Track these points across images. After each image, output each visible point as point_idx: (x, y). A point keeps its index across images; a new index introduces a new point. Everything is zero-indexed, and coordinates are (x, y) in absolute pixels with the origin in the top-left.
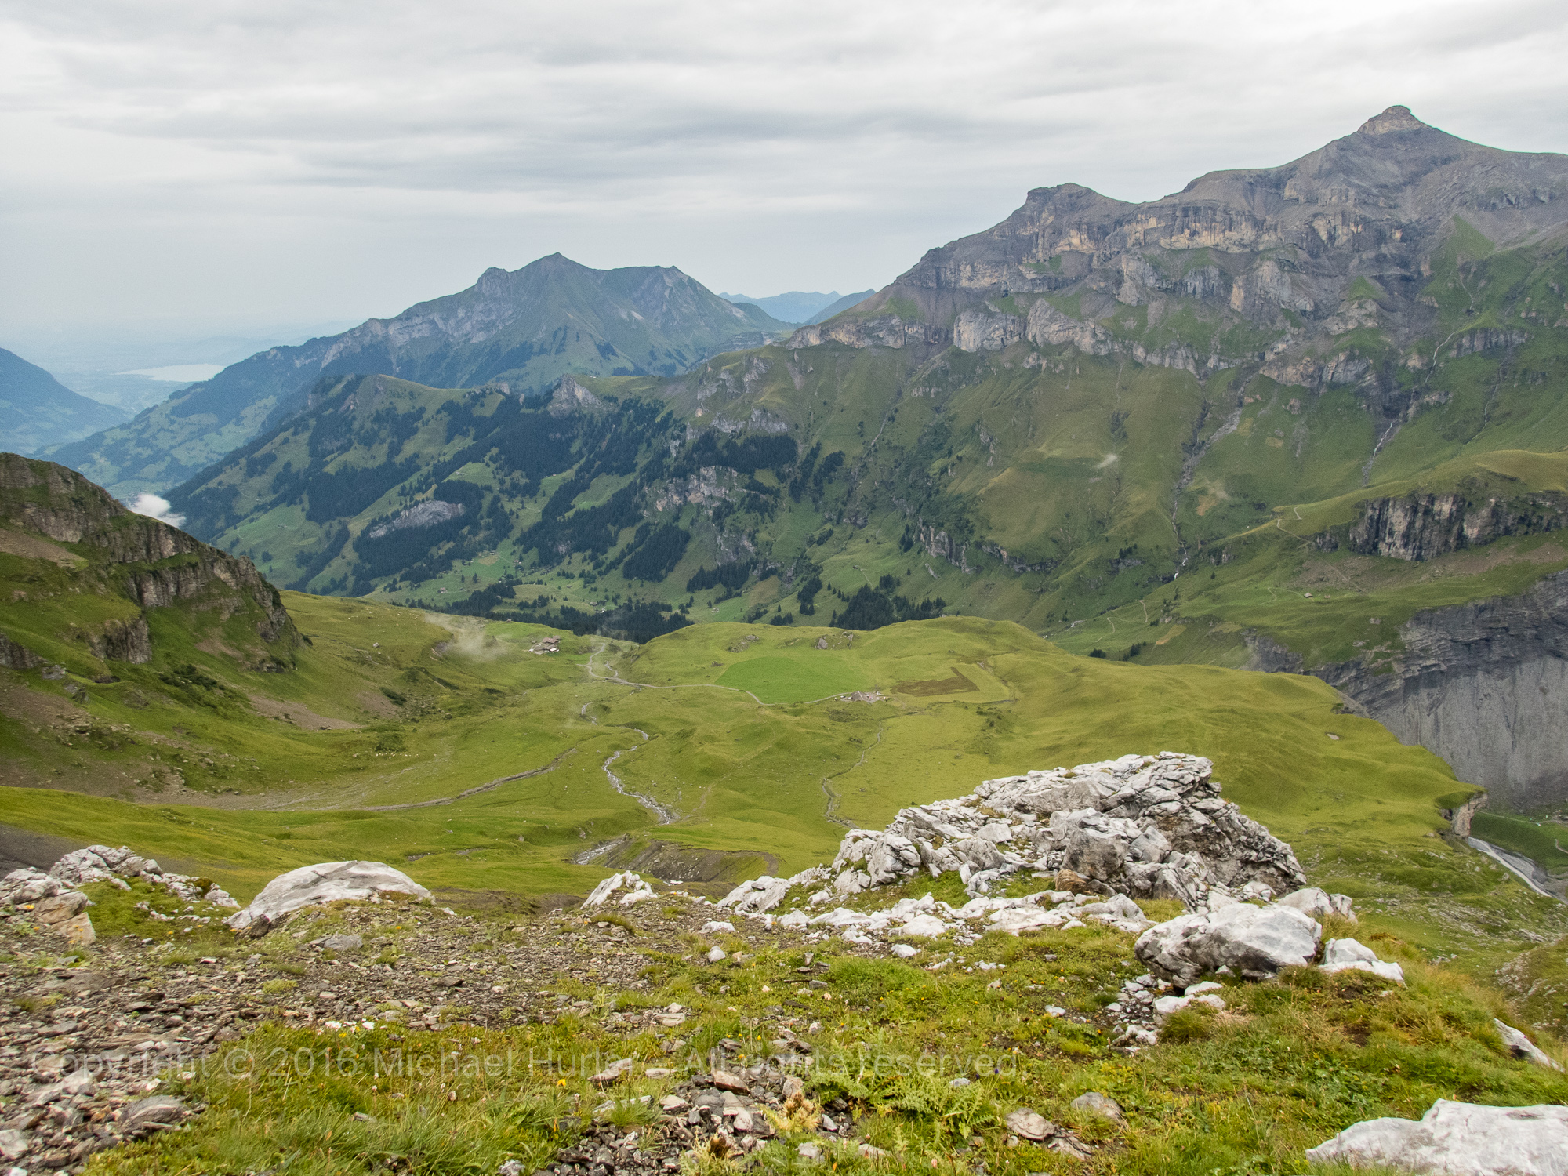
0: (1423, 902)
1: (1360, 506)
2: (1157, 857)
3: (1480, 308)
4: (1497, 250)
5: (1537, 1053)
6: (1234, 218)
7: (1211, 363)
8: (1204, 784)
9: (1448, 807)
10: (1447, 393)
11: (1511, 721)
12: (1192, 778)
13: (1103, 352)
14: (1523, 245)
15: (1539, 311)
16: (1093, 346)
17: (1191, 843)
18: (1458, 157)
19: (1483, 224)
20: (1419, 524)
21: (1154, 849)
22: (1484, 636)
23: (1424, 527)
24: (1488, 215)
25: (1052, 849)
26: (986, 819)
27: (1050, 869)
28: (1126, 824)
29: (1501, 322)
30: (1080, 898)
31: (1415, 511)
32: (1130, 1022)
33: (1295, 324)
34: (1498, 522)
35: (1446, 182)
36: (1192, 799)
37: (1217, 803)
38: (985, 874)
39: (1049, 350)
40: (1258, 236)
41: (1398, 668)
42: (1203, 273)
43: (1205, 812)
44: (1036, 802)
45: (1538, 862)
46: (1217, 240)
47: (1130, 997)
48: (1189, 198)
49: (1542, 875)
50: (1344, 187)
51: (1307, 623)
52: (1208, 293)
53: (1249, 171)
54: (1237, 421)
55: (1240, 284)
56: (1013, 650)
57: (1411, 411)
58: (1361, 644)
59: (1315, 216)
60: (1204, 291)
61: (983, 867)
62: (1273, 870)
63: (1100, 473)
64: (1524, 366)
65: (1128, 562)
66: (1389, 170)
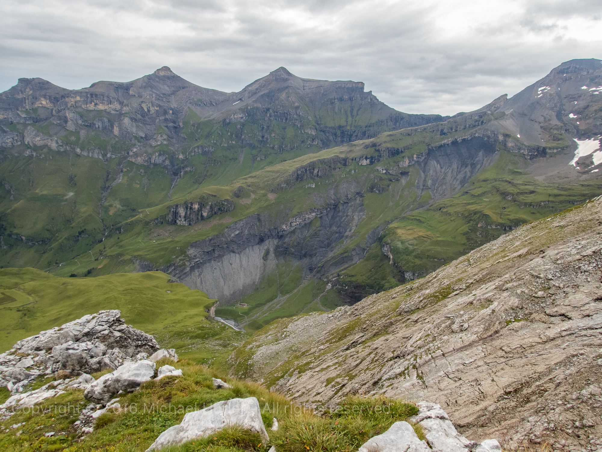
0: (203, 343)
1: (169, 208)
2: (101, 354)
3: (199, 139)
4: (202, 120)
5: (226, 385)
6: (112, 100)
7: (109, 155)
8: (118, 320)
9: (208, 308)
10: (192, 168)
11: (223, 276)
12: (113, 319)
13: (62, 150)
14: (210, 119)
15: (217, 141)
16: (57, 147)
17: (115, 344)
18: (187, 87)
19: (197, 110)
20: (188, 213)
21: (99, 351)
22: (212, 249)
23: (190, 214)
24: (198, 108)
25: (54, 363)
26: (20, 359)
27: (54, 372)
28: (87, 344)
29: (206, 143)
30: (67, 380)
31: (187, 208)
32: (84, 427)
33: (139, 142)
34: (212, 210)
35: (185, 95)
36: (114, 327)
37: (124, 327)
38: (21, 384)
39: (36, 148)
40: (122, 108)
41: (187, 263)
42: (101, 120)
43: (119, 331)
44: (45, 345)
45: (235, 320)
46: (106, 108)
47: (85, 416)
48: (92, 90)
49: (237, 324)
50: (151, 93)
51: (155, 252)
52: (104, 128)
53: (116, 82)
54: (121, 178)
55: (117, 125)
56: (32, 280)
57: (182, 173)
58: (174, 257)
59: (142, 102)
60: (103, 127)
61: (19, 381)
62: (147, 346)
63: (66, 200)
64: (214, 159)
65: (83, 236)
66: (165, 89)
